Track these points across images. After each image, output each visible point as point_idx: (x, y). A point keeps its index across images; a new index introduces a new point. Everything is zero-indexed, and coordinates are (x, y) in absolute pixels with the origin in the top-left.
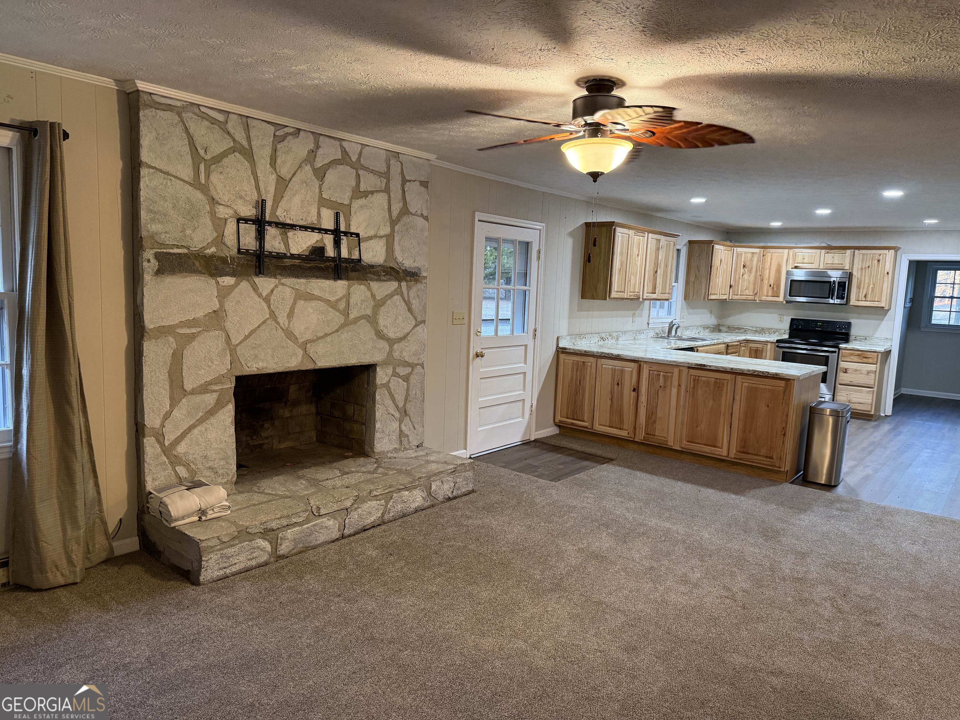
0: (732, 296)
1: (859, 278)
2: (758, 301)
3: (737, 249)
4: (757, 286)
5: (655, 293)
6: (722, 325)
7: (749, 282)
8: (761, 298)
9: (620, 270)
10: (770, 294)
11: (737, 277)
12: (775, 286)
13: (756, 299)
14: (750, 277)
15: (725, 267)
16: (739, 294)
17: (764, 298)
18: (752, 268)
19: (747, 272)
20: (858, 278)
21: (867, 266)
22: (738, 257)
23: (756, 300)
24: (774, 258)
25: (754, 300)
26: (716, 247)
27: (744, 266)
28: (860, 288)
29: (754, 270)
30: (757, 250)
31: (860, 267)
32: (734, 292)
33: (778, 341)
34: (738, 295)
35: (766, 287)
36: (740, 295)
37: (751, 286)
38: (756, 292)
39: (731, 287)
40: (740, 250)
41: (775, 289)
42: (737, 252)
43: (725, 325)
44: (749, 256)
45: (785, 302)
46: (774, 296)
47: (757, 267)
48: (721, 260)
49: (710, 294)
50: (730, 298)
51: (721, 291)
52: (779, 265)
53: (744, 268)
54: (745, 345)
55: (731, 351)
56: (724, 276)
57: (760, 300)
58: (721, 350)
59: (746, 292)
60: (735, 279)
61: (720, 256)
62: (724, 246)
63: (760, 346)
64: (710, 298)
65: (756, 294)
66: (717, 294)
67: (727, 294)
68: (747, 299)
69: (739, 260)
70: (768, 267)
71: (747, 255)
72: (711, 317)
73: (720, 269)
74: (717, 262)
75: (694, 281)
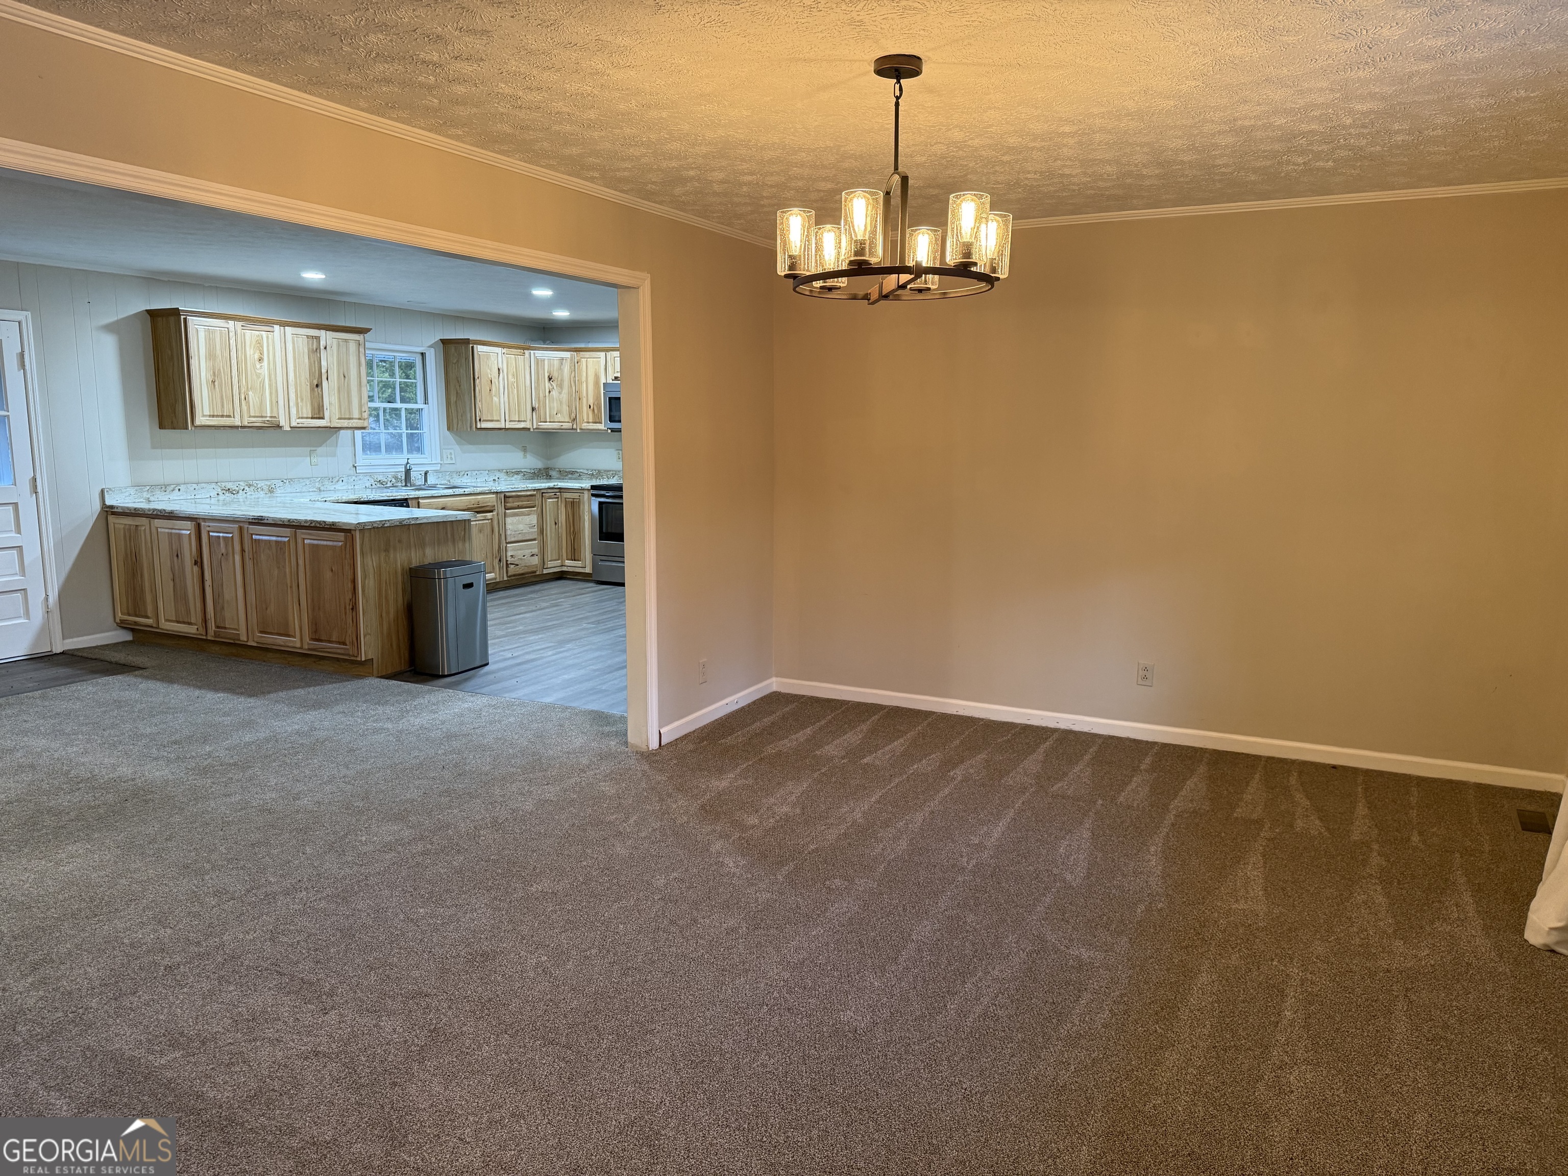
0: (537, 424)
2: (578, 431)
3: (534, 353)
4: (574, 409)
5: (323, 418)
6: (551, 469)
7: (561, 403)
8: (581, 425)
9: (213, 382)
10: (591, 420)
11: (541, 395)
12: (595, 408)
13: (575, 426)
14: (562, 395)
15: (511, 379)
16: (548, 420)
17: (585, 426)
18: (562, 380)
19: (555, 387)
22: (538, 363)
23: (577, 429)
24: (590, 365)
25: (573, 429)
26: (480, 348)
27: (550, 379)
29: (566, 384)
30: (567, 355)
32: (540, 417)
33: (593, 487)
34: (546, 422)
35: (585, 408)
36: (550, 422)
37: (565, 408)
38: (573, 415)
39: (533, 409)
40: (539, 354)
41: (596, 411)
42: (535, 357)
43: (555, 469)
44: (556, 363)
45: (609, 431)
46: (595, 423)
47: (570, 379)
48: (499, 369)
49: (480, 420)
50: (535, 427)
51: (509, 416)
52: (596, 374)
53: (551, 382)
54: (555, 496)
55: (516, 504)
56: (513, 393)
57: (581, 429)
58: (484, 503)
59: (559, 417)
60: (539, 398)
61: (496, 362)
62: (504, 348)
63: (576, 496)
64: (479, 426)
65: (574, 420)
66: (498, 421)
67: (528, 420)
68: (562, 427)
69: (540, 370)
70: (584, 379)
71: (552, 362)
72: (525, 457)
73: (497, 383)
74: (489, 371)
75: (456, 402)
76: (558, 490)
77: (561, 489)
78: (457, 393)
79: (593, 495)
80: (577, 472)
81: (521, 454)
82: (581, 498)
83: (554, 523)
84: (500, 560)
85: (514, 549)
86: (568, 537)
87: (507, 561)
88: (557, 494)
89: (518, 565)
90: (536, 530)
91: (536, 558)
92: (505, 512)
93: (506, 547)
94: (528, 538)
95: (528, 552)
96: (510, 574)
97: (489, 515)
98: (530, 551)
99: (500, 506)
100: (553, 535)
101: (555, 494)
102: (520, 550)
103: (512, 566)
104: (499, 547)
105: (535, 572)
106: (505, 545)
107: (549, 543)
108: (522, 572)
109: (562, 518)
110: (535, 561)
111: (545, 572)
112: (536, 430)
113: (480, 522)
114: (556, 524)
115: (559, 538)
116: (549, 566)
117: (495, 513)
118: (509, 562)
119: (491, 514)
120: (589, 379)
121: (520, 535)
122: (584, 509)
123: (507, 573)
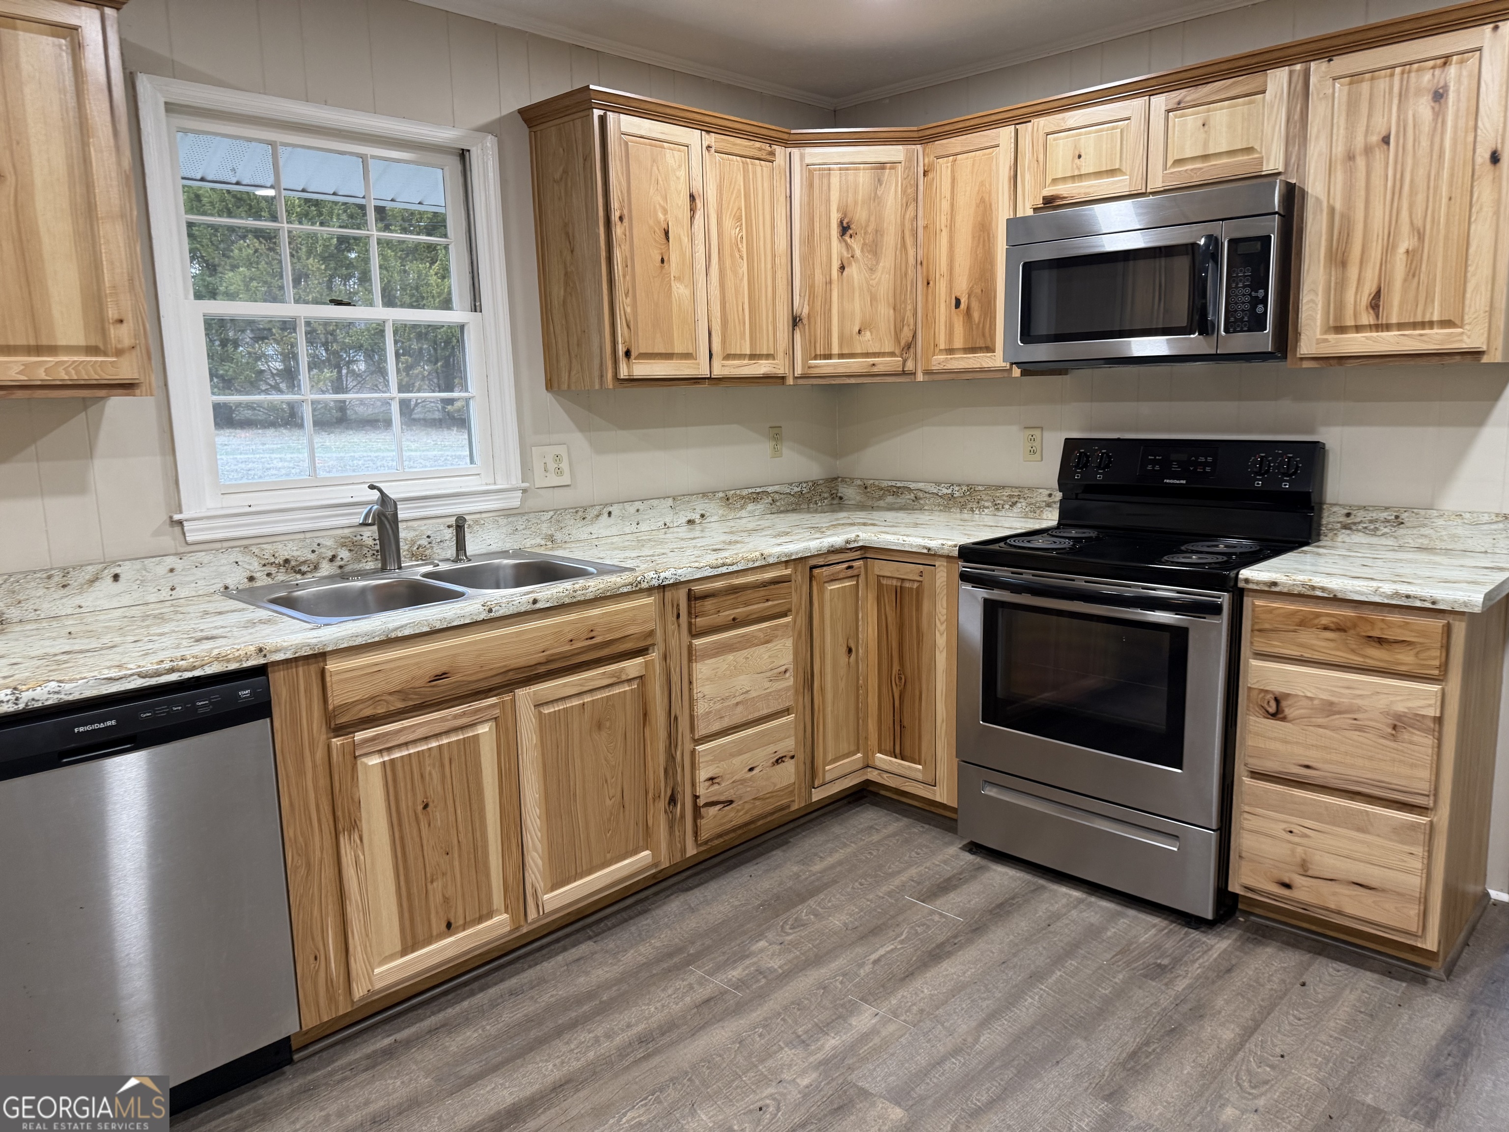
0: (805, 363)
1: (1338, 206)
2: (920, 377)
3: (802, 155)
4: (909, 314)
7: (873, 299)
8: (928, 361)
10: (958, 343)
11: (819, 278)
12: (975, 305)
13: (910, 366)
14: (878, 274)
15: (731, 230)
16: (835, 350)
17: (940, 361)
18: (879, 232)
19: (858, 253)
20: (1332, 210)
21: (1375, 139)
22: (811, 184)
23: (914, 374)
24: (964, 175)
25: (904, 373)
26: (626, 124)
27: (844, 229)
28: (1344, 264)
29: (890, 240)
30: (894, 153)
31: (1339, 150)
32: (812, 343)
33: (967, 553)
34: (829, 356)
35: (943, 309)
36: (841, 356)
37: (885, 313)
38: (906, 334)
39: (796, 321)
40: (816, 155)
41: (976, 315)
42: (805, 165)
44: (864, 178)
45: (1017, 372)
46: (973, 350)
47: (903, 225)
48: (692, 197)
49: (628, 354)
50: (799, 371)
51: (724, 342)
52: (982, 200)
53: (847, 238)
54: (850, 572)
55: (727, 614)
56: (735, 273)
57: (927, 372)
58: (610, 630)
59: (867, 342)
60: (812, 287)
61: (682, 173)
62: (708, 132)
63: (908, 571)
64: (624, 373)
65: (908, 346)
66: (687, 356)
67: (780, 355)
68: (875, 370)
69: (816, 202)
70: (942, 220)
71: (851, 178)
72: (777, 453)
73: (685, 240)
74: (658, 199)
75: (564, 302)
76: (857, 554)
77: (866, 552)
78: (566, 274)
79: (965, 577)
80: (909, 490)
81: (766, 447)
82: (926, 579)
83: (844, 649)
84: (673, 800)
85: (720, 756)
86: (885, 690)
87: (696, 797)
88: (856, 564)
89: (731, 802)
90: (791, 682)
91: (789, 767)
92: (691, 643)
93: (693, 752)
94: (765, 712)
95: (763, 755)
96: (704, 835)
97: (633, 666)
98: (771, 748)
99: (671, 627)
100: (842, 685)
101: (850, 567)
102: (740, 753)
103: (713, 810)
104: (671, 757)
105: (789, 806)
106: (688, 746)
107: (829, 709)
108: (747, 818)
109: (869, 632)
110: (788, 773)
111: (817, 795)
112: (800, 382)
113: (599, 695)
114: (850, 651)
115: (857, 688)
116: (828, 777)
117: (654, 656)
118: (701, 802)
119: (640, 660)
120: (959, 219)
121: (740, 708)
122: (932, 616)
123: (696, 834)
